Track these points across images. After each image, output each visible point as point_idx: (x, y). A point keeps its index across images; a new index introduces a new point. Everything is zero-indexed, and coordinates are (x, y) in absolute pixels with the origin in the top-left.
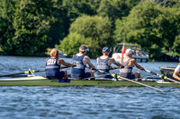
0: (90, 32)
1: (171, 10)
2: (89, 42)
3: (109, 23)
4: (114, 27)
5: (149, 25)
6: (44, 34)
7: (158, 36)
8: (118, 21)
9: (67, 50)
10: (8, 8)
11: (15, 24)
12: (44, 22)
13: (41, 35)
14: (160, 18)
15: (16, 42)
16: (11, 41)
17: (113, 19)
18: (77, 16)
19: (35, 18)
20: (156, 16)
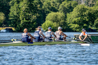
0: (55, 20)
1: (92, 8)
2: (55, 24)
3: (64, 15)
4: (66, 17)
5: (82, 16)
6: (35, 22)
7: (87, 20)
8: (68, 14)
9: (45, 29)
10: (17, 10)
11: (21, 18)
12: (34, 16)
13: (33, 22)
14: (87, 12)
15: (21, 26)
16: (19, 26)
17: (66, 13)
18: (49, 12)
19: (30, 14)
20: (85, 11)
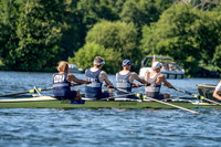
0: (112, 42)
1: (210, 14)
2: (110, 54)
3: (135, 30)
4: (140, 35)
5: (184, 33)
6: (55, 44)
7: (195, 46)
8: (145, 28)
9: (83, 64)
10: (10, 12)
11: (19, 32)
12: (54, 29)
13: (51, 46)
14: (197, 24)
15: (20, 55)
16: (14, 53)
17: (139, 26)
18: (95, 22)
19: (43, 24)
20: (192, 22)
